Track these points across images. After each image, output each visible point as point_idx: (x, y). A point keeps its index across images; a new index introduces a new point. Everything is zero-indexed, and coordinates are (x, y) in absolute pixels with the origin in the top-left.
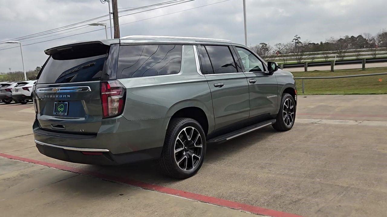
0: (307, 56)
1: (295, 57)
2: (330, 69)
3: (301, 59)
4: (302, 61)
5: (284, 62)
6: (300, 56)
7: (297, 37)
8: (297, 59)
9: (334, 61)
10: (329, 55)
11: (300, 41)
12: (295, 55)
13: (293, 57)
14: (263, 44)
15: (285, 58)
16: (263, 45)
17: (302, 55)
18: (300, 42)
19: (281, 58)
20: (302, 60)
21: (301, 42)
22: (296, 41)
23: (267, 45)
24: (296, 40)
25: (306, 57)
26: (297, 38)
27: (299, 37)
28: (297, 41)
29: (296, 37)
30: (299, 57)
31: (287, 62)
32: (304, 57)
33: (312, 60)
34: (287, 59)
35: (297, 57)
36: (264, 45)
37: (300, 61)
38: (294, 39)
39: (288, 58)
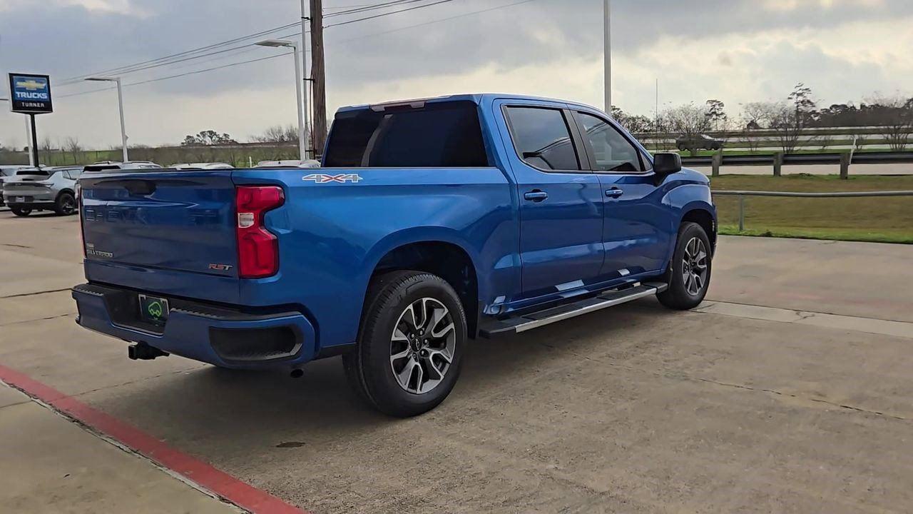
0: (810, 137)
1: (779, 139)
2: (839, 173)
3: (794, 143)
4: (796, 148)
5: (750, 149)
6: (792, 135)
7: (801, 88)
8: (782, 144)
9: (849, 154)
10: (865, 136)
11: (808, 99)
12: (778, 133)
13: (772, 139)
14: (715, 103)
15: (753, 139)
16: (714, 106)
17: (796, 134)
18: (809, 102)
19: (742, 139)
20: (794, 146)
21: (812, 101)
22: (798, 99)
23: (723, 106)
24: (798, 95)
25: (807, 138)
26: (801, 92)
27: (806, 89)
28: (801, 98)
29: (799, 88)
30: (790, 139)
31: (758, 149)
32: (801, 138)
33: (821, 147)
34: (758, 142)
35: (785, 138)
36: (717, 107)
37: (791, 148)
38: (794, 93)
39: (762, 139)
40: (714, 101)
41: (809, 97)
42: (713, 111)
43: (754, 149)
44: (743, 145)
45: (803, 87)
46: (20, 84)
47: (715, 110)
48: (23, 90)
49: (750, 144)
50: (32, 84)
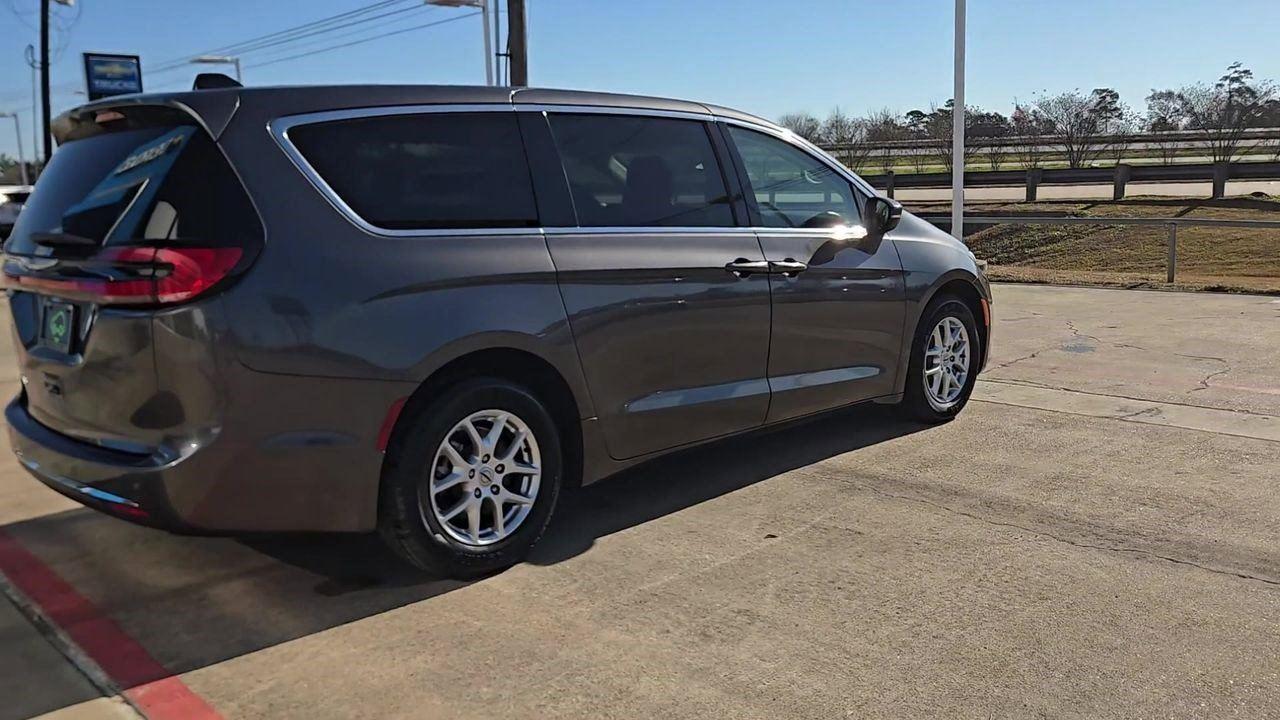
0: (1256, 141)
1: (1209, 144)
3: (1229, 151)
4: (1231, 158)
5: (1163, 160)
6: (1228, 139)
7: (1237, 69)
8: (1214, 152)
11: (1247, 85)
12: (1205, 136)
13: (1198, 144)
14: (1104, 94)
15: (1168, 145)
16: (1104, 98)
17: (1236, 137)
18: (1248, 90)
19: (1150, 145)
20: (1232, 154)
21: (1252, 87)
22: (1232, 87)
23: (1117, 98)
24: (1234, 80)
25: (1252, 143)
26: (1236, 75)
27: (1246, 72)
28: (1236, 85)
29: (1234, 70)
30: (1224, 143)
31: (1175, 159)
32: (1241, 143)
33: (1273, 157)
34: (1176, 150)
35: (1217, 144)
36: (1108, 99)
37: (1226, 158)
38: (1226, 78)
39: (1181, 145)
40: (1104, 91)
41: (1248, 82)
42: (1102, 105)
43: (1169, 160)
44: (1150, 154)
45: (1241, 69)
46: (99, 69)
47: (1106, 102)
48: (103, 77)
49: (1164, 153)
50: (117, 69)
